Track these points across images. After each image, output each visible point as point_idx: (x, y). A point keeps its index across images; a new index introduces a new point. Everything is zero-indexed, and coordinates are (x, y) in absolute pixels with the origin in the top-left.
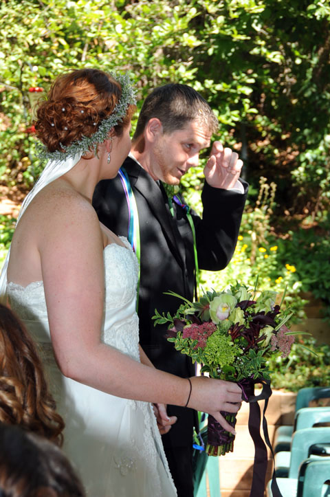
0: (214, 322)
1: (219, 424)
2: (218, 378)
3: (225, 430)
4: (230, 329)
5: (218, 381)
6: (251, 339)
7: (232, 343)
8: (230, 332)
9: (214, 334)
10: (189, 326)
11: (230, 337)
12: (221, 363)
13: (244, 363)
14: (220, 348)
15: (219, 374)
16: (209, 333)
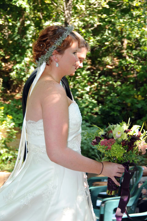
0: (115, 139)
1: (113, 182)
2: (114, 162)
3: (116, 184)
4: (122, 142)
5: (114, 164)
6: (131, 146)
7: (122, 148)
8: (122, 143)
9: (114, 144)
10: (103, 140)
11: (121, 145)
12: (117, 156)
13: (126, 156)
14: (117, 150)
15: (114, 160)
16: (112, 143)
